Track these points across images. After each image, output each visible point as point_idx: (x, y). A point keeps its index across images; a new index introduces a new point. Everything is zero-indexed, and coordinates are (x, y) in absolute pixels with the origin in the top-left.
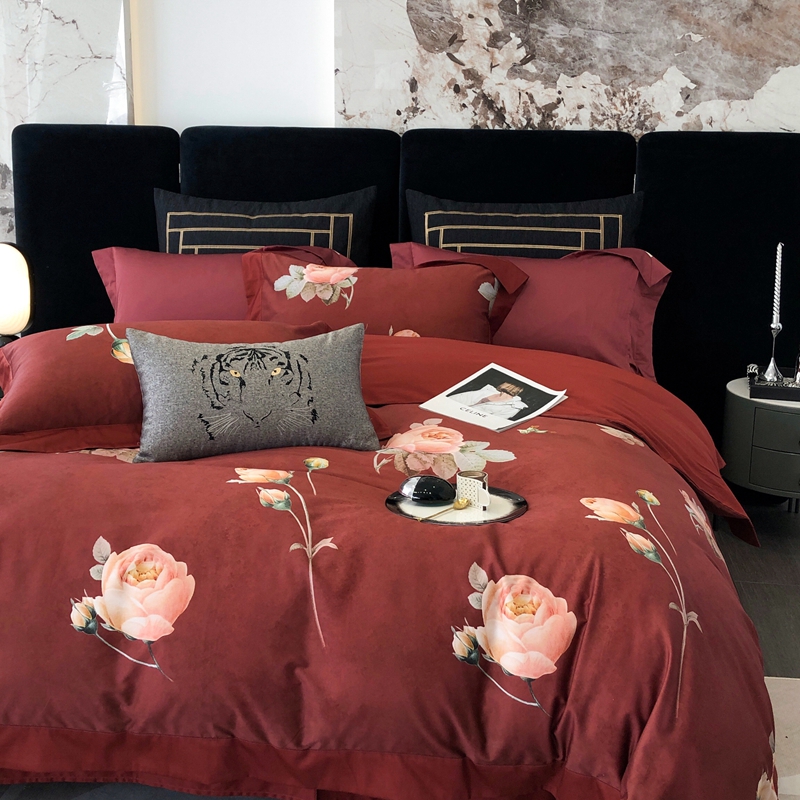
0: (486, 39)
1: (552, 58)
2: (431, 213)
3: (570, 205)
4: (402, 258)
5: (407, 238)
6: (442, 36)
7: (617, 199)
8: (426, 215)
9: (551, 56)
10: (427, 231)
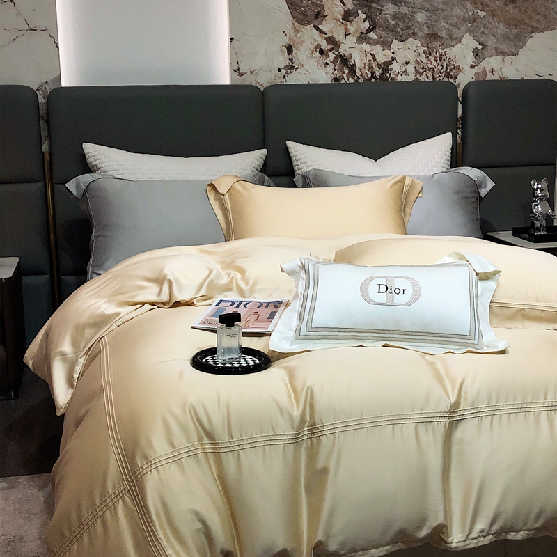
0: (341, 15)
1: (387, 28)
6: (309, 13)
9: (387, 27)
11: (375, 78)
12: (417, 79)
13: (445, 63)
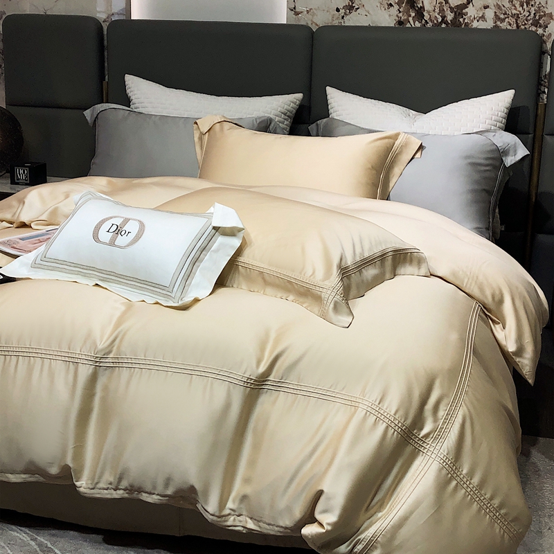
11: (446, 23)
12: (496, 27)
13: (533, 9)
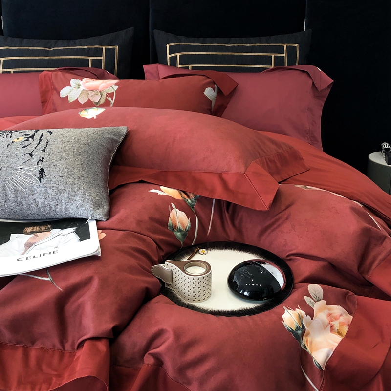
2: (171, 45)
3: (263, 38)
4: (152, 74)
5: (155, 61)
7: (294, 34)
8: (168, 46)
10: (168, 56)
